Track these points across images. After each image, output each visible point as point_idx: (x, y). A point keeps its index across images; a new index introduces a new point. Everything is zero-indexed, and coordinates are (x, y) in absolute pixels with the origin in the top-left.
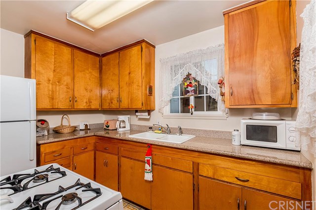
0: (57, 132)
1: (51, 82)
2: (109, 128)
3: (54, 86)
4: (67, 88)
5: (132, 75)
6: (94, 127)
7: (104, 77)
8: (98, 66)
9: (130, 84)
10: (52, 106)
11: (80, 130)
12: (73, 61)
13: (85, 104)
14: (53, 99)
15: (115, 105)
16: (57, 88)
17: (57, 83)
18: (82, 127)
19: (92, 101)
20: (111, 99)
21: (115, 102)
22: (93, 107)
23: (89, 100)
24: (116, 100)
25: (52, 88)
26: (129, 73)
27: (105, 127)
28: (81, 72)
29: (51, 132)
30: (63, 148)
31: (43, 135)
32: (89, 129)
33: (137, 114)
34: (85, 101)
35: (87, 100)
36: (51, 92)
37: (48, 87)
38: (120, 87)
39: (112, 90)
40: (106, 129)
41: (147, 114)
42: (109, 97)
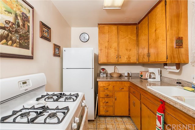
0: (111, 76)
1: (107, 48)
2: (143, 77)
3: (108, 50)
4: (115, 50)
5: (157, 32)
6: (135, 75)
7: (140, 39)
8: (136, 32)
9: (156, 40)
10: (108, 61)
11: (125, 76)
12: (118, 33)
13: (126, 59)
14: (108, 57)
15: (146, 60)
16: (110, 51)
17: (110, 48)
18: (126, 75)
19: (131, 57)
20: (144, 55)
21: (146, 57)
22: (132, 61)
23: (129, 56)
24: (146, 55)
25: (107, 51)
26: (155, 31)
27: (140, 76)
28: (123, 39)
29: (109, 75)
30: (109, 86)
31: (104, 77)
32: (131, 76)
33: (165, 67)
34: (126, 57)
35: (128, 57)
36: (107, 53)
37: (106, 51)
38: (149, 44)
39: (144, 48)
40: (141, 78)
41: (175, 67)
42: (142, 54)
